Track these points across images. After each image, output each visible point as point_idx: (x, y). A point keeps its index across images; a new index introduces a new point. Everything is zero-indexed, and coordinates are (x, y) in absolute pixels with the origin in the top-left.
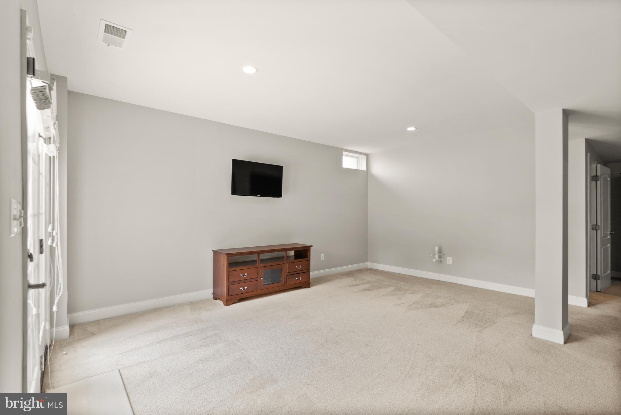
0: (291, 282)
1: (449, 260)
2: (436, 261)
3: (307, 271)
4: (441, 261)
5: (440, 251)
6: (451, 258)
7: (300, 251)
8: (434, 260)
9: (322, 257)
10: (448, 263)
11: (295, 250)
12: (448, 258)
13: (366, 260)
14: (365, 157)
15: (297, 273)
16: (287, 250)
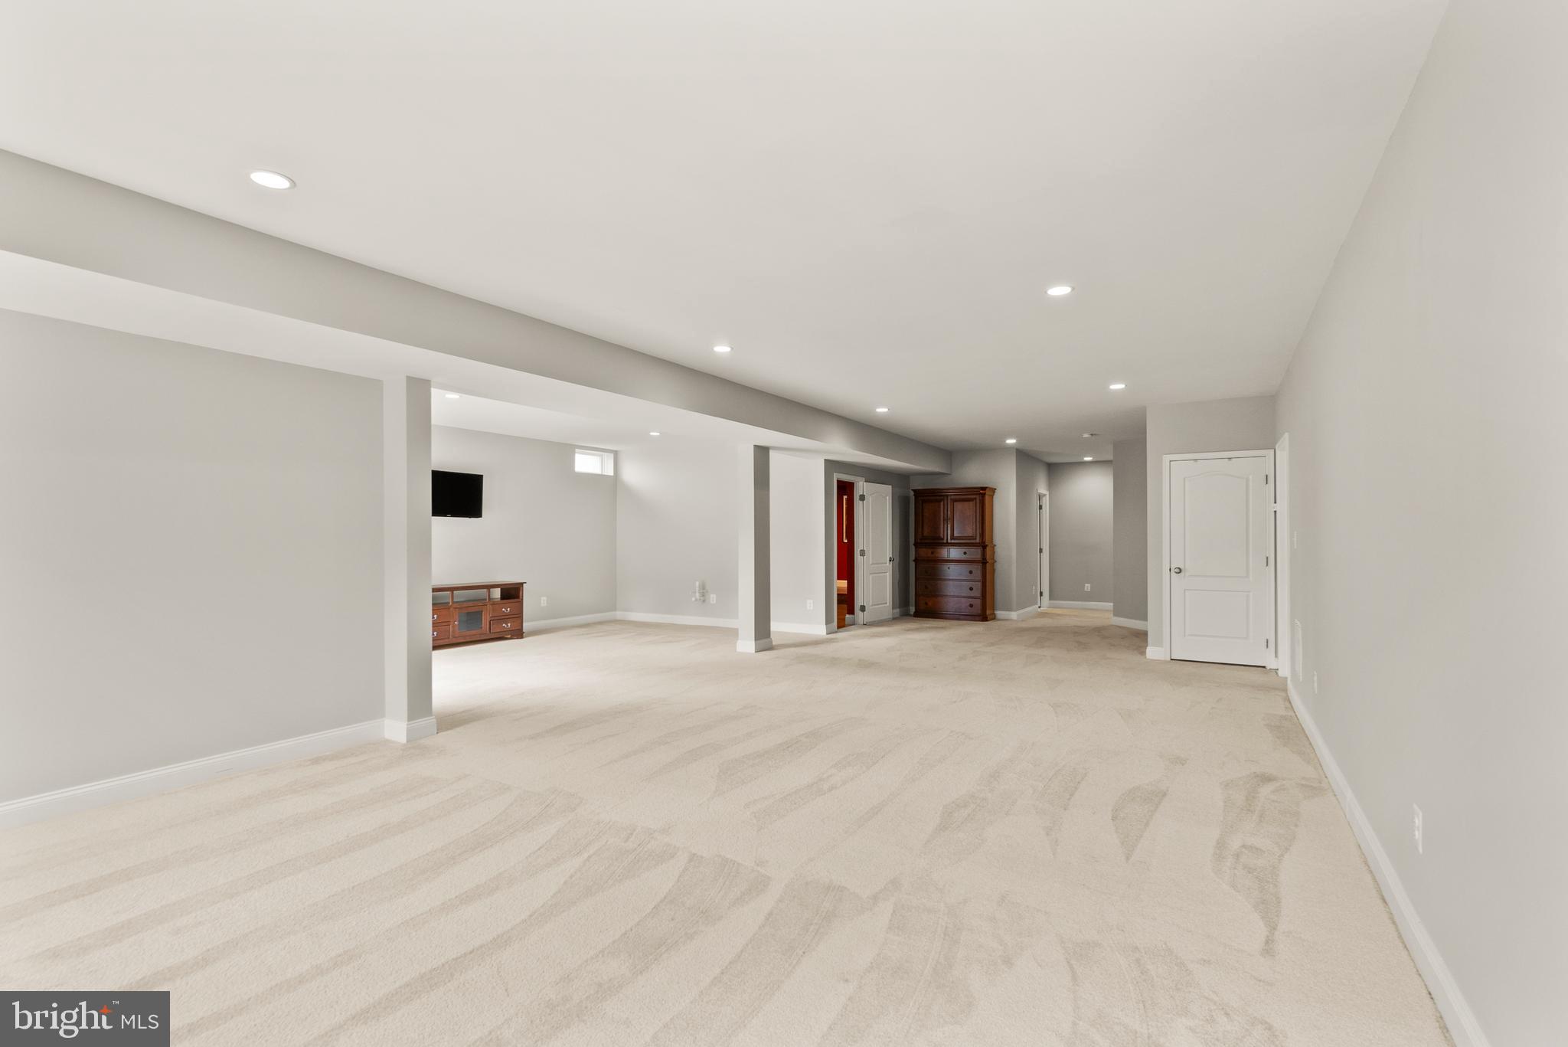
0: (496, 628)
1: (713, 598)
2: (696, 600)
3: (518, 616)
4: (704, 601)
5: (703, 587)
6: (715, 596)
7: (508, 589)
8: (693, 599)
9: (542, 602)
10: (711, 602)
11: (503, 587)
12: (712, 596)
13: (614, 609)
14: (612, 455)
15: (504, 618)
16: (489, 587)
